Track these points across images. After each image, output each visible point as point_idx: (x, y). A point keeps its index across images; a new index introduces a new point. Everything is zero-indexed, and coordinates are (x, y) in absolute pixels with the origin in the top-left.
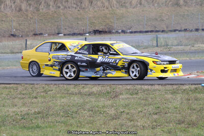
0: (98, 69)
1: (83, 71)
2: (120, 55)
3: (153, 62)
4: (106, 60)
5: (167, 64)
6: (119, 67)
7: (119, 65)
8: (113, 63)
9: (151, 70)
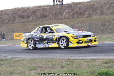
0: (44, 42)
1: (37, 44)
2: (55, 33)
3: (72, 37)
4: (48, 37)
5: (82, 38)
6: (54, 41)
7: (54, 39)
8: (51, 38)
9: (71, 42)
